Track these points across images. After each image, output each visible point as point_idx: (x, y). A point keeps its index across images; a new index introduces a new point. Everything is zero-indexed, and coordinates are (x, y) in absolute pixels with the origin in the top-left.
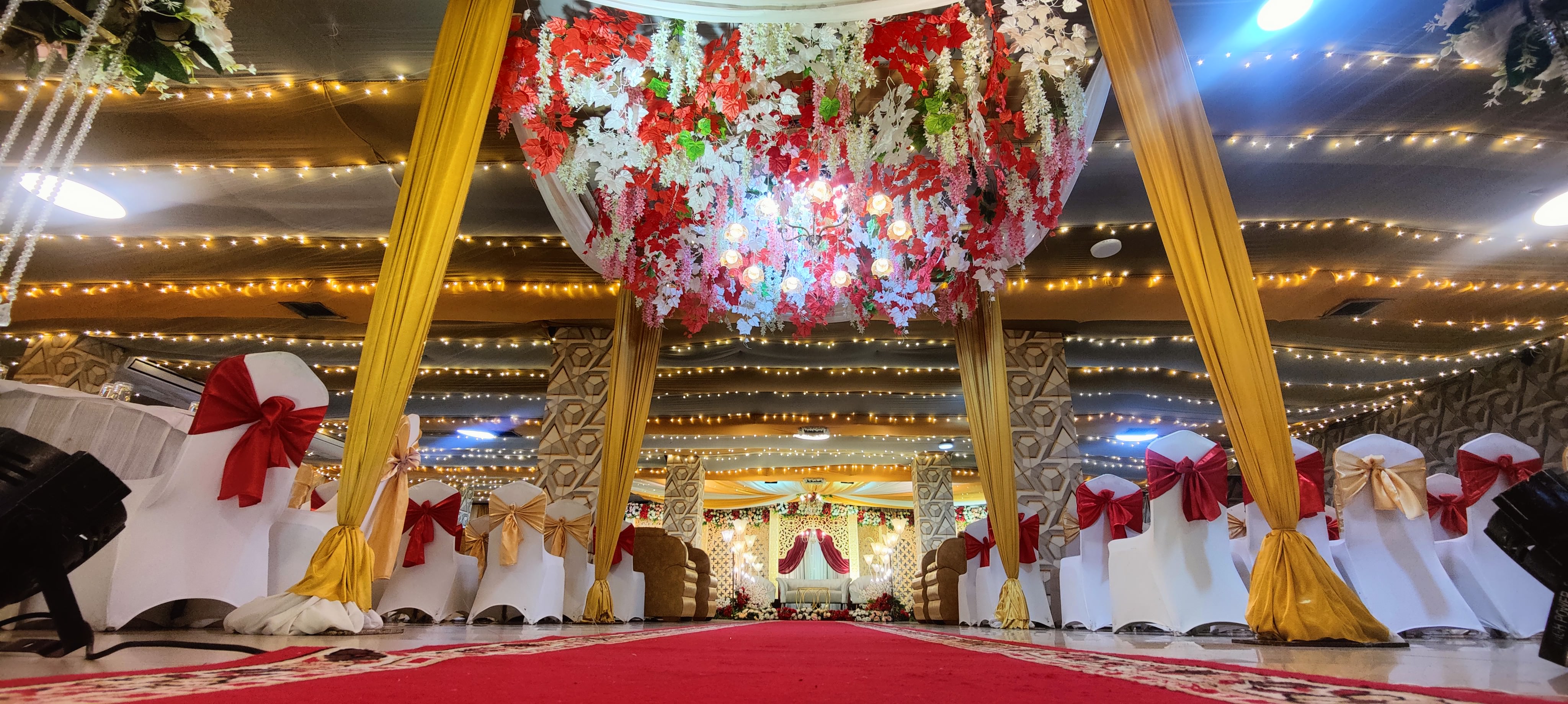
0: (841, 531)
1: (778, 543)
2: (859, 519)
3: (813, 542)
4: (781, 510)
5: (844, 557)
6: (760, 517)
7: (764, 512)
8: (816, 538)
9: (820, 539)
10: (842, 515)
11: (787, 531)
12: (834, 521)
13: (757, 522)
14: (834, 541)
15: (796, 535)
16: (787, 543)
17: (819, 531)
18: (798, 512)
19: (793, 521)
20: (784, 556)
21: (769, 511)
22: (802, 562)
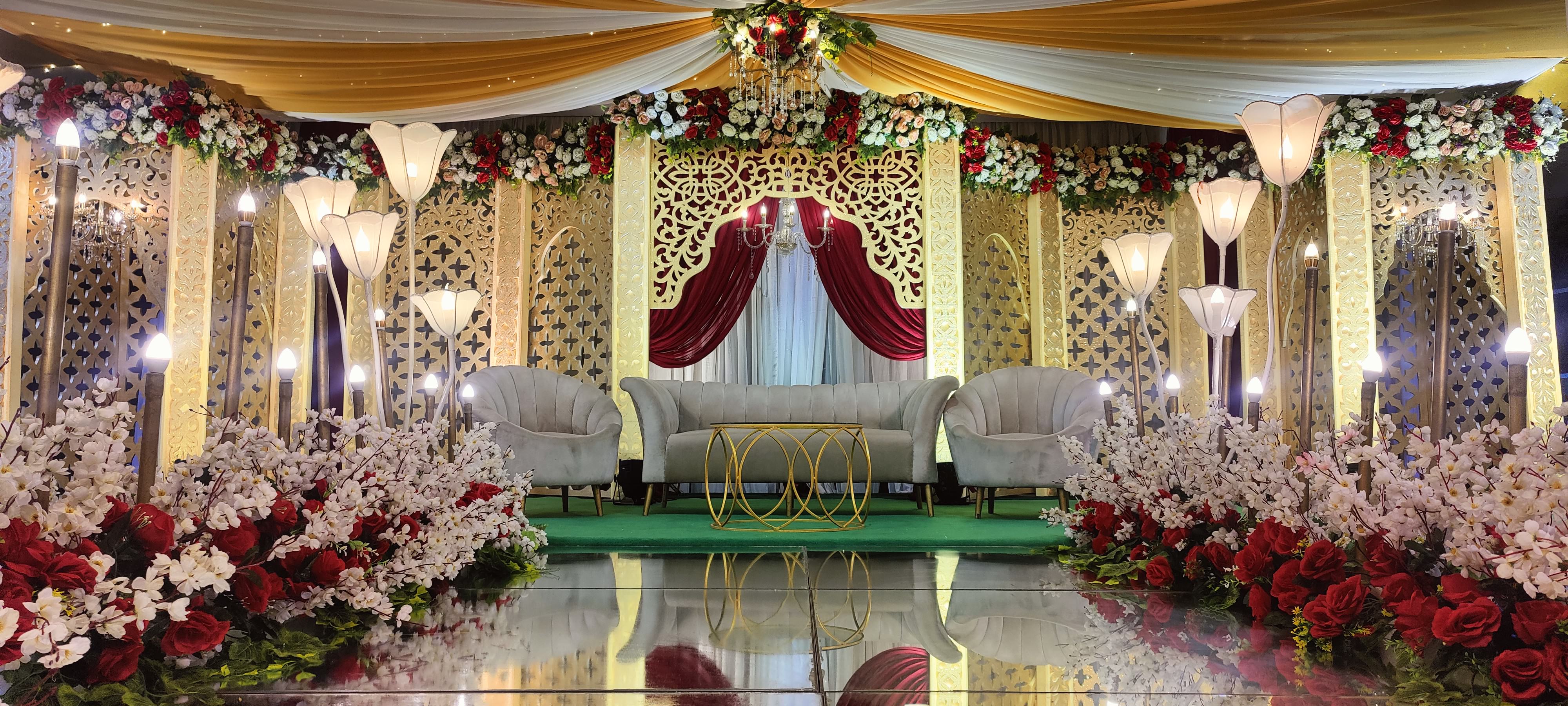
0: (894, 206)
1: (646, 249)
2: (965, 162)
3: (785, 247)
4: (657, 123)
5: (905, 300)
6: (578, 155)
7: (591, 133)
8: (799, 234)
9: (813, 234)
10: (903, 143)
11: (683, 206)
12: (869, 169)
13: (568, 173)
14: (868, 243)
15: (720, 221)
16: (684, 249)
17: (809, 208)
18: (728, 131)
19: (708, 169)
20: (672, 300)
21: (611, 128)
22: (741, 322)
